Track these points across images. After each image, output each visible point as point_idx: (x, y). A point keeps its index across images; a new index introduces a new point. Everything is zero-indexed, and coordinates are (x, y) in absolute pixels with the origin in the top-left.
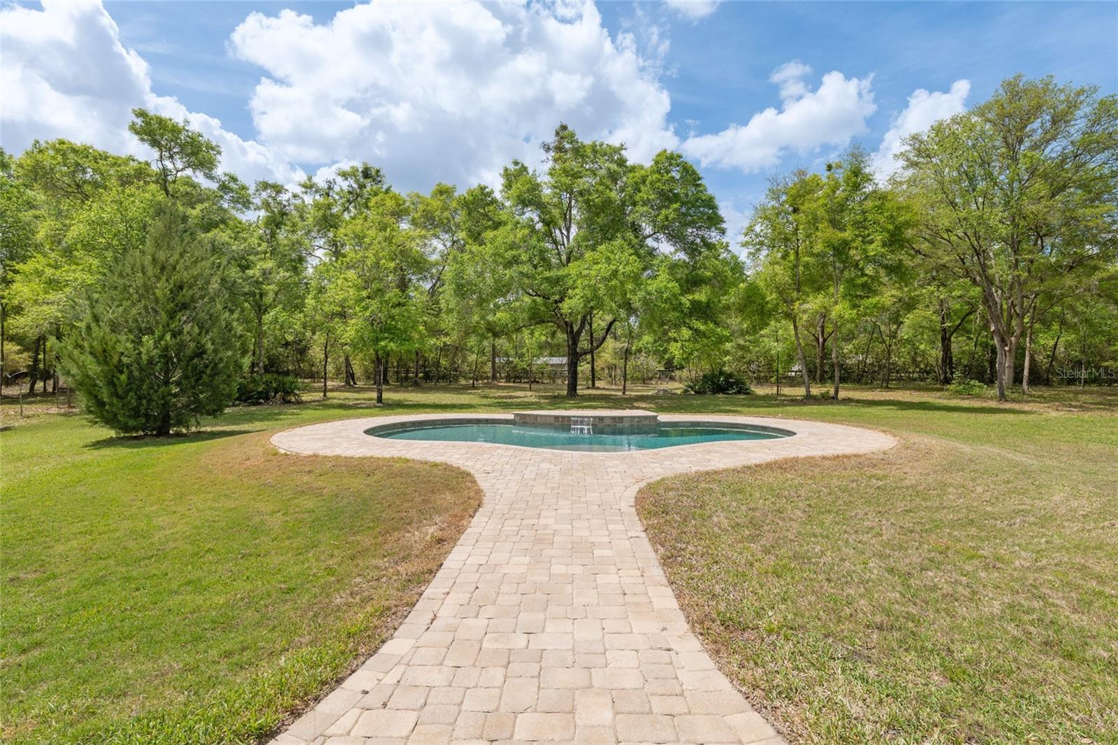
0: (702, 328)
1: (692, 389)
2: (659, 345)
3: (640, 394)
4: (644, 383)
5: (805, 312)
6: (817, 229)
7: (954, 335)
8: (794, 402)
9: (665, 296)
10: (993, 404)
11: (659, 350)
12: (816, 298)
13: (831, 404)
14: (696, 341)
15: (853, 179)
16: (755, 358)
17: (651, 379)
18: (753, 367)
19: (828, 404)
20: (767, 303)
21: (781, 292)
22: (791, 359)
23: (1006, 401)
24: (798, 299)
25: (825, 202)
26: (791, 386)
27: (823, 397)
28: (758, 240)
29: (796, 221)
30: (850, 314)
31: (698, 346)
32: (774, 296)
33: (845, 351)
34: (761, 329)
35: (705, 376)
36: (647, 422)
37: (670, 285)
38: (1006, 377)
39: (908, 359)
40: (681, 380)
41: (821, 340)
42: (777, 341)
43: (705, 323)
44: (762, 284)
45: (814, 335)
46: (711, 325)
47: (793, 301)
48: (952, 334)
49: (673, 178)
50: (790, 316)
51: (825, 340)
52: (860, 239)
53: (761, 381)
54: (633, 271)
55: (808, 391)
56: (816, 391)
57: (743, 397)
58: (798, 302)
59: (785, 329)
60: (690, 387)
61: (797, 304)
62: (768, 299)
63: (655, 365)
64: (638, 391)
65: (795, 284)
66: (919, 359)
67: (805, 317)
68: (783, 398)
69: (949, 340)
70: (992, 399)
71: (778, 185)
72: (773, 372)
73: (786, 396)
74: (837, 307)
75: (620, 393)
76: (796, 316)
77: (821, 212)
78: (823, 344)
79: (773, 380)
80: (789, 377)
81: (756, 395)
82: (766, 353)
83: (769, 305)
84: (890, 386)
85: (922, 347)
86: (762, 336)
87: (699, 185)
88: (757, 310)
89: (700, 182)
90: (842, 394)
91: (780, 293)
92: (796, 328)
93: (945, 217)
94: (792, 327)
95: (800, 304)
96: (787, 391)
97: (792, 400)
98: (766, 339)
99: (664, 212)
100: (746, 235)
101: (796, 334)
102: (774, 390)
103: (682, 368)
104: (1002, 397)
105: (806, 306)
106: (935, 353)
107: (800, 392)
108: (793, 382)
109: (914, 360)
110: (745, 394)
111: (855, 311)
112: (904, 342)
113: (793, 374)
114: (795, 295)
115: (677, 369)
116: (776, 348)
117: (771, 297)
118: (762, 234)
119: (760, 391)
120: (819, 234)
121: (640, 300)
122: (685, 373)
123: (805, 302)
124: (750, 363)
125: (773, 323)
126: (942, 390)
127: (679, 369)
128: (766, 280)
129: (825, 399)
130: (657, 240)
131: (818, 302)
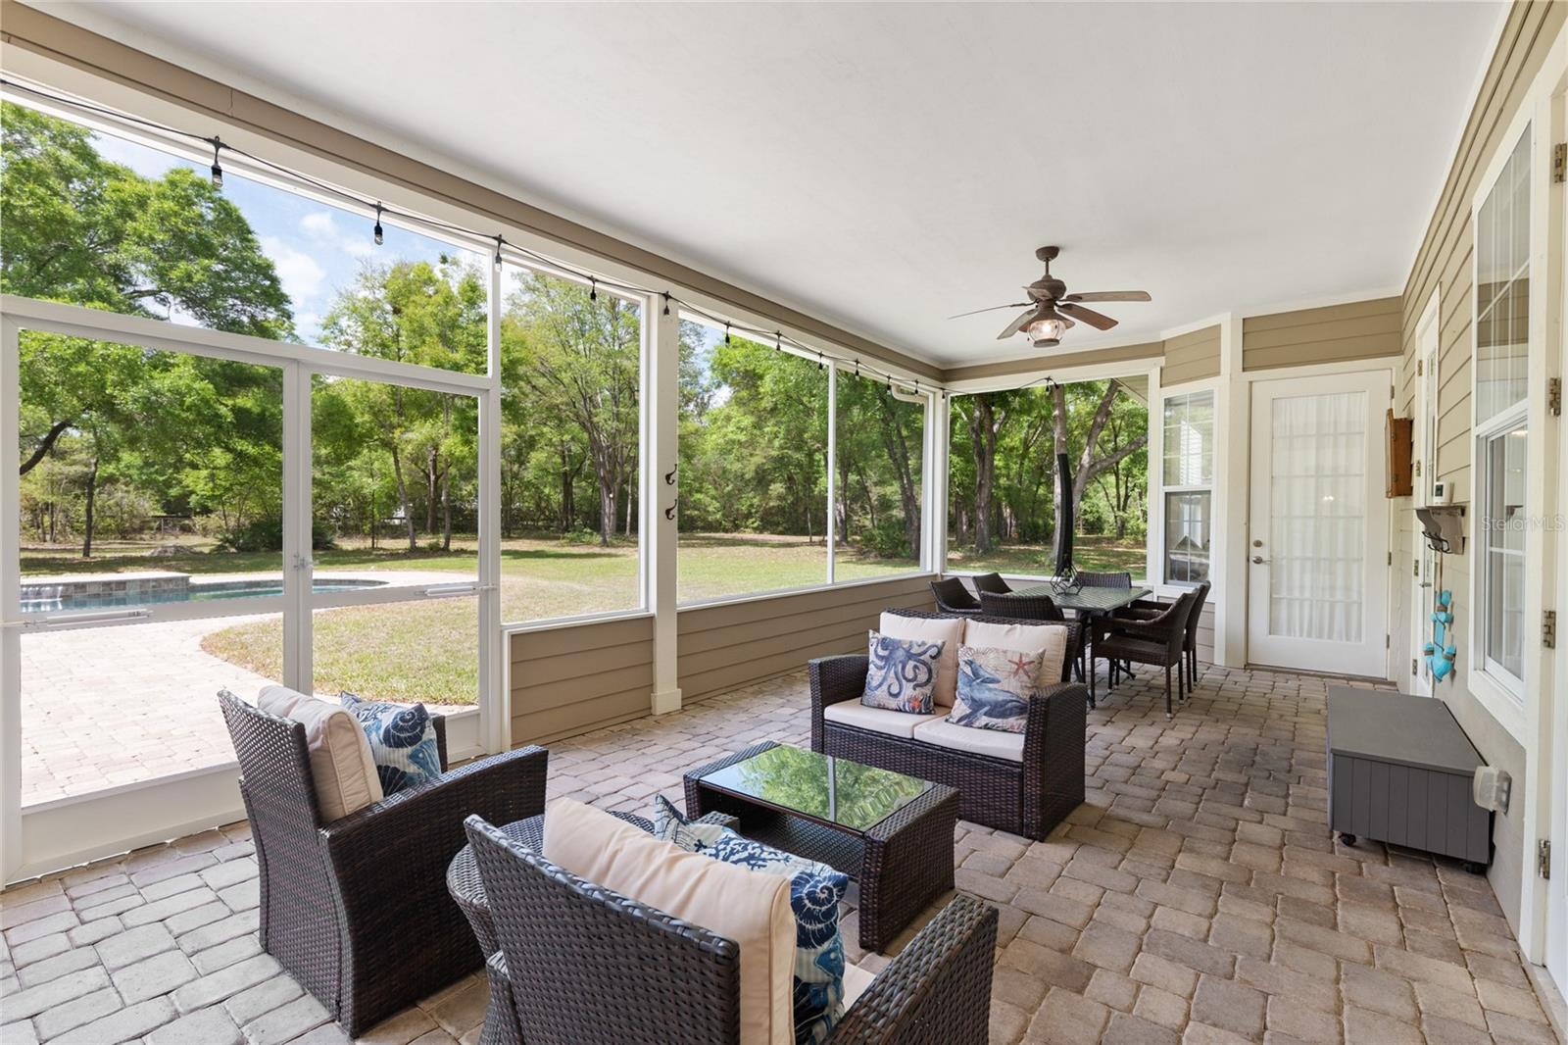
0: (251, 450)
1: (232, 543)
2: (156, 472)
3: (121, 555)
4: (124, 538)
5: (408, 442)
6: (424, 342)
7: (575, 480)
8: (394, 556)
9: (188, 400)
10: (597, 550)
11: (156, 481)
12: (422, 426)
13: (441, 556)
14: (239, 470)
15: (470, 294)
16: (340, 499)
17: (141, 530)
18: (336, 511)
19: (436, 557)
20: (357, 426)
21: (376, 412)
22: (392, 501)
23: (608, 546)
24: (400, 426)
25: (436, 311)
26: (393, 538)
27: (431, 549)
28: (343, 338)
29: (397, 324)
30: (461, 451)
31: (242, 478)
32: (367, 417)
33: (464, 493)
34: (348, 458)
35: (253, 525)
36: (171, 586)
37: (197, 385)
38: (608, 522)
39: (532, 505)
40: (205, 532)
41: (433, 478)
42: (372, 476)
43: (255, 445)
44: (349, 400)
45: (423, 471)
46: (267, 448)
47: (393, 427)
48: (572, 478)
49: (201, 216)
50: (389, 446)
51: (437, 478)
52: (473, 365)
53: (348, 531)
54: (125, 357)
55: (413, 543)
56: (423, 542)
57: (320, 553)
58: (399, 430)
59: (383, 461)
60: (227, 540)
61: (397, 432)
62: (358, 420)
63: (149, 506)
64: (115, 550)
65: (395, 405)
66: (543, 504)
67: (410, 448)
68: (381, 552)
69: (571, 484)
70: (596, 545)
71: (374, 271)
72: (367, 518)
73: (384, 549)
74: (447, 441)
75: (81, 555)
76: (396, 448)
77: (429, 322)
78: (436, 482)
79: (367, 528)
80: (391, 526)
81: (341, 550)
82: (357, 493)
83: (359, 429)
84: (512, 535)
85: (547, 491)
86: (350, 468)
87: (249, 241)
88: (342, 434)
89: (250, 236)
90: (454, 545)
91: (375, 414)
92: (397, 462)
93: (557, 358)
94: (392, 459)
95: (402, 433)
96: (387, 544)
97: (392, 554)
98: (356, 474)
99: (182, 265)
100: (325, 328)
101: (398, 469)
102: (369, 543)
103: (206, 511)
104: (605, 544)
105: (409, 436)
106: (557, 497)
107: (403, 544)
108: (396, 532)
109: (538, 505)
110: (324, 549)
111: (467, 449)
112: (528, 485)
113: (397, 522)
114: (395, 420)
115: (196, 514)
116: (372, 486)
117: (362, 419)
118: (349, 331)
119: (347, 544)
120: (425, 348)
121: (135, 401)
122: (214, 521)
123: (407, 430)
124: (333, 504)
125: (365, 451)
126: (558, 538)
127: (201, 513)
128: (355, 395)
129: (434, 551)
130: (164, 301)
131: (424, 431)
